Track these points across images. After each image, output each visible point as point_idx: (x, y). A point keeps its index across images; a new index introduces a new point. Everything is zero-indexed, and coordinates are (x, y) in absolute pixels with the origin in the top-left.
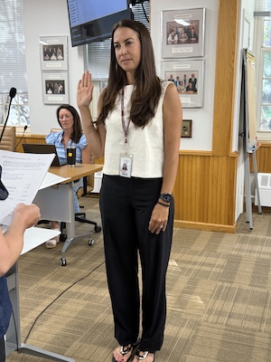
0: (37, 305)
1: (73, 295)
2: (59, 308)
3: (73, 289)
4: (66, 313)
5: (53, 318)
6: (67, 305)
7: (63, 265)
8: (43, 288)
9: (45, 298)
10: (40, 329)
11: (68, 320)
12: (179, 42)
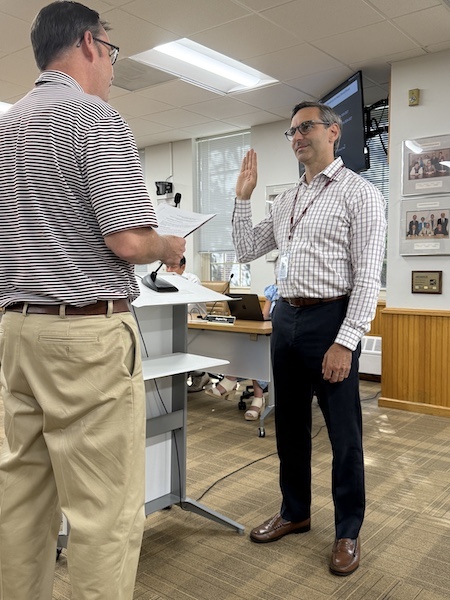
0: (220, 471)
1: (264, 466)
2: (243, 476)
3: (266, 461)
4: (249, 482)
5: (234, 486)
6: (254, 476)
7: (260, 436)
8: (231, 456)
9: (231, 465)
10: (216, 493)
11: (250, 490)
12: (425, 176)
